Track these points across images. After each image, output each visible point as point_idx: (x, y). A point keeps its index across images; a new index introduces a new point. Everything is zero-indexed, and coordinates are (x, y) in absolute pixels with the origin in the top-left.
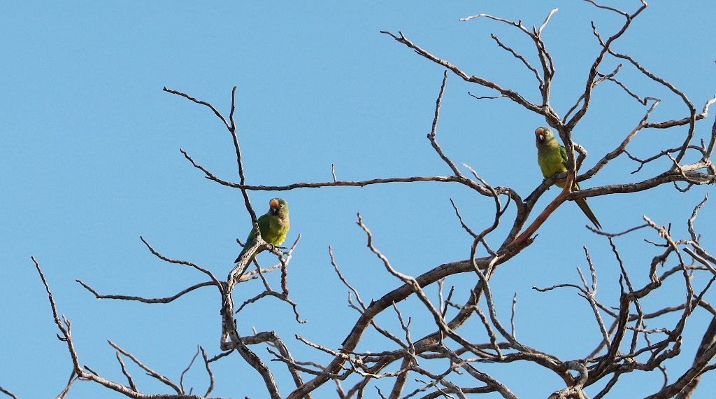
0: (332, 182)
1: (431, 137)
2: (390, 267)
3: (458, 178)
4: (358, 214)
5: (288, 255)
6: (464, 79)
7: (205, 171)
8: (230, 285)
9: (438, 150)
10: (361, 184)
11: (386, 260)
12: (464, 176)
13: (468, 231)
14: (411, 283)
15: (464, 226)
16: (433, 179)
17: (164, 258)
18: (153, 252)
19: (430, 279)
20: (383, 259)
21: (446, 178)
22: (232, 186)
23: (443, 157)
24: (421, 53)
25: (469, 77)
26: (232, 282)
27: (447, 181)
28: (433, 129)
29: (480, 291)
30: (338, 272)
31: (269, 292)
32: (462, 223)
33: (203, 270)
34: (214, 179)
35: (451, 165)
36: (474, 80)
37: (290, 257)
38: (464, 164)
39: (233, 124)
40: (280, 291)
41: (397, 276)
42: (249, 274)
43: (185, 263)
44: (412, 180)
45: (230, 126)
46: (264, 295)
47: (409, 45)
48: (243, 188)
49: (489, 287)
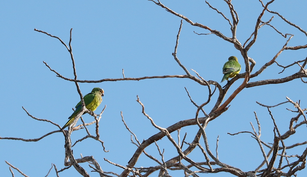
0: (123, 78)
1: (174, 54)
2: (154, 123)
3: (188, 76)
4: (137, 96)
5: (100, 116)
6: (192, 24)
7: (56, 73)
8: (70, 132)
9: (178, 61)
10: (138, 79)
11: (152, 119)
12: (192, 75)
13: (194, 104)
14: (165, 132)
15: (192, 101)
16: (175, 77)
17: (34, 118)
18: (29, 115)
19: (174, 128)
20: (150, 119)
21: (182, 76)
22: (70, 80)
23: (181, 65)
24: (169, 11)
25: (194, 24)
26: (70, 130)
27: (183, 77)
28: (175, 51)
29: (200, 135)
30: (125, 125)
31: (89, 136)
32: (191, 100)
33: (55, 124)
34: (61, 77)
35: (185, 69)
36: (196, 25)
37: (100, 118)
38: (192, 70)
39: (70, 48)
40: (95, 136)
41: (158, 128)
42: (79, 126)
43: (46, 120)
44: (165, 77)
45: (69, 49)
46: (87, 137)
47: (163, 6)
48: (76, 82)
49: (205, 133)
